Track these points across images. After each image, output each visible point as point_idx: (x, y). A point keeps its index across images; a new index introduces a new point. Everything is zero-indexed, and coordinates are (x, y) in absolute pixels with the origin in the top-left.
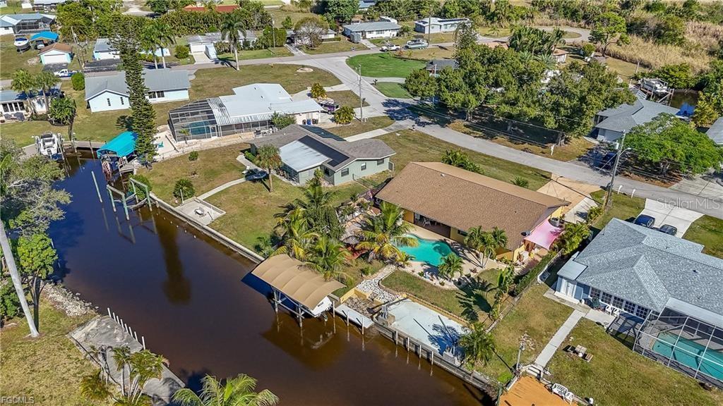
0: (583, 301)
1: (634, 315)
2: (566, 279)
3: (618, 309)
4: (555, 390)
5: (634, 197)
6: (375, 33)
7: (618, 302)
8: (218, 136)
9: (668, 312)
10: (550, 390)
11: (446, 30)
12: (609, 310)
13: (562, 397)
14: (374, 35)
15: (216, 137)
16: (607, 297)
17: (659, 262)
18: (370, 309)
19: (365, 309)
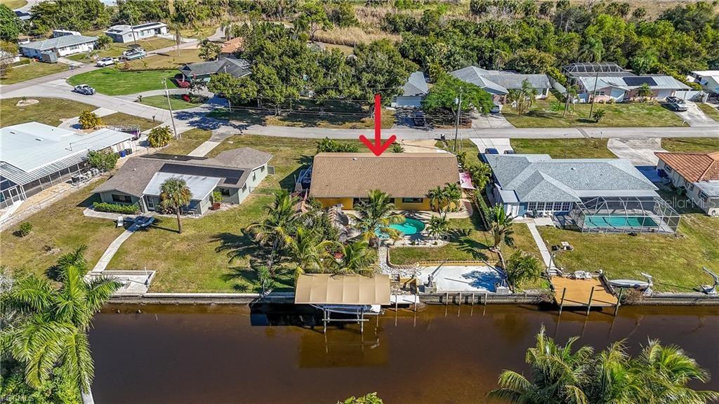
0: (525, 215)
1: (561, 211)
2: (510, 204)
3: (550, 211)
4: (577, 276)
5: (463, 140)
6: (68, 48)
7: (549, 206)
8: (22, 199)
9: (584, 199)
10: (574, 278)
11: (144, 37)
12: (544, 214)
13: (583, 279)
14: (68, 51)
15: (19, 203)
16: (541, 205)
17: (550, 171)
18: (404, 288)
19: (399, 290)
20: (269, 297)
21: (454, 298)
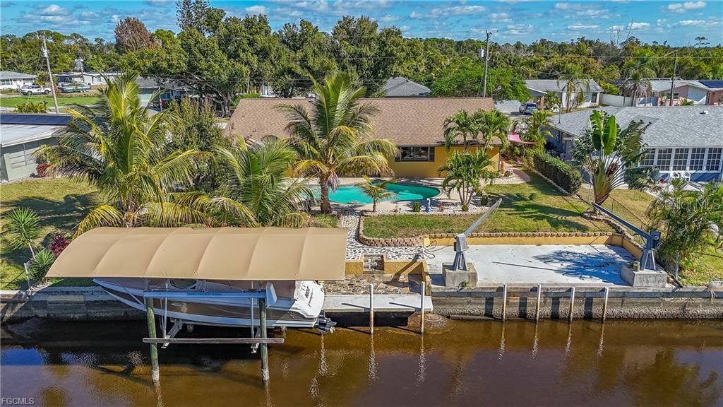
1: (704, 171)
18: (394, 282)
19: (382, 285)
20: (42, 298)
21: (523, 304)
